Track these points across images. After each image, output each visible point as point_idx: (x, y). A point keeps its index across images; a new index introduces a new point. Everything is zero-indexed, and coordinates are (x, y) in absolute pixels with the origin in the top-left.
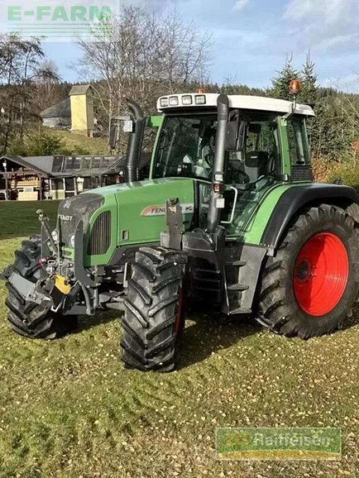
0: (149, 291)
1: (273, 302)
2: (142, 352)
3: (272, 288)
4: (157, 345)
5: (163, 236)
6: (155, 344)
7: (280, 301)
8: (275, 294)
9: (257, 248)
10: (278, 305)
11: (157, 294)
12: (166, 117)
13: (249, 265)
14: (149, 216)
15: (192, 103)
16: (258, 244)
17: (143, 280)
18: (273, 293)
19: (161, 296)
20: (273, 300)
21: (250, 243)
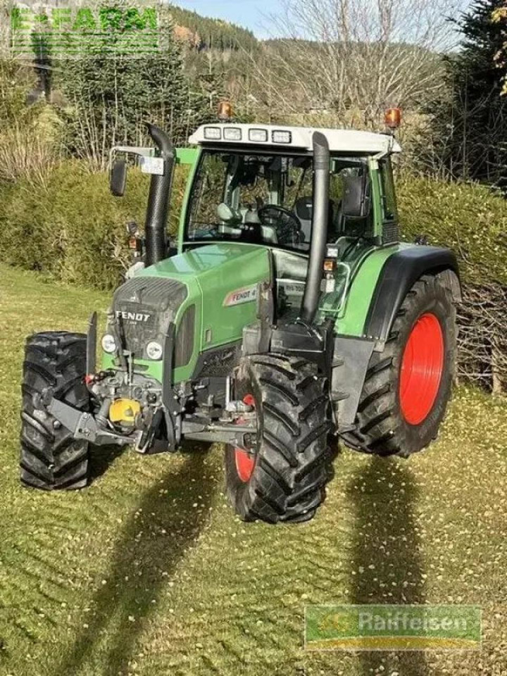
0: (294, 417)
1: (379, 412)
2: (283, 499)
3: (378, 394)
4: (306, 489)
5: (247, 333)
6: (303, 488)
7: (389, 411)
8: (383, 402)
9: (358, 341)
10: (386, 415)
11: (305, 421)
12: (203, 153)
13: (348, 364)
14: (230, 306)
15: (267, 140)
16: (360, 335)
17: (282, 403)
18: (379, 401)
19: (310, 424)
20: (378, 410)
21: (347, 334)
